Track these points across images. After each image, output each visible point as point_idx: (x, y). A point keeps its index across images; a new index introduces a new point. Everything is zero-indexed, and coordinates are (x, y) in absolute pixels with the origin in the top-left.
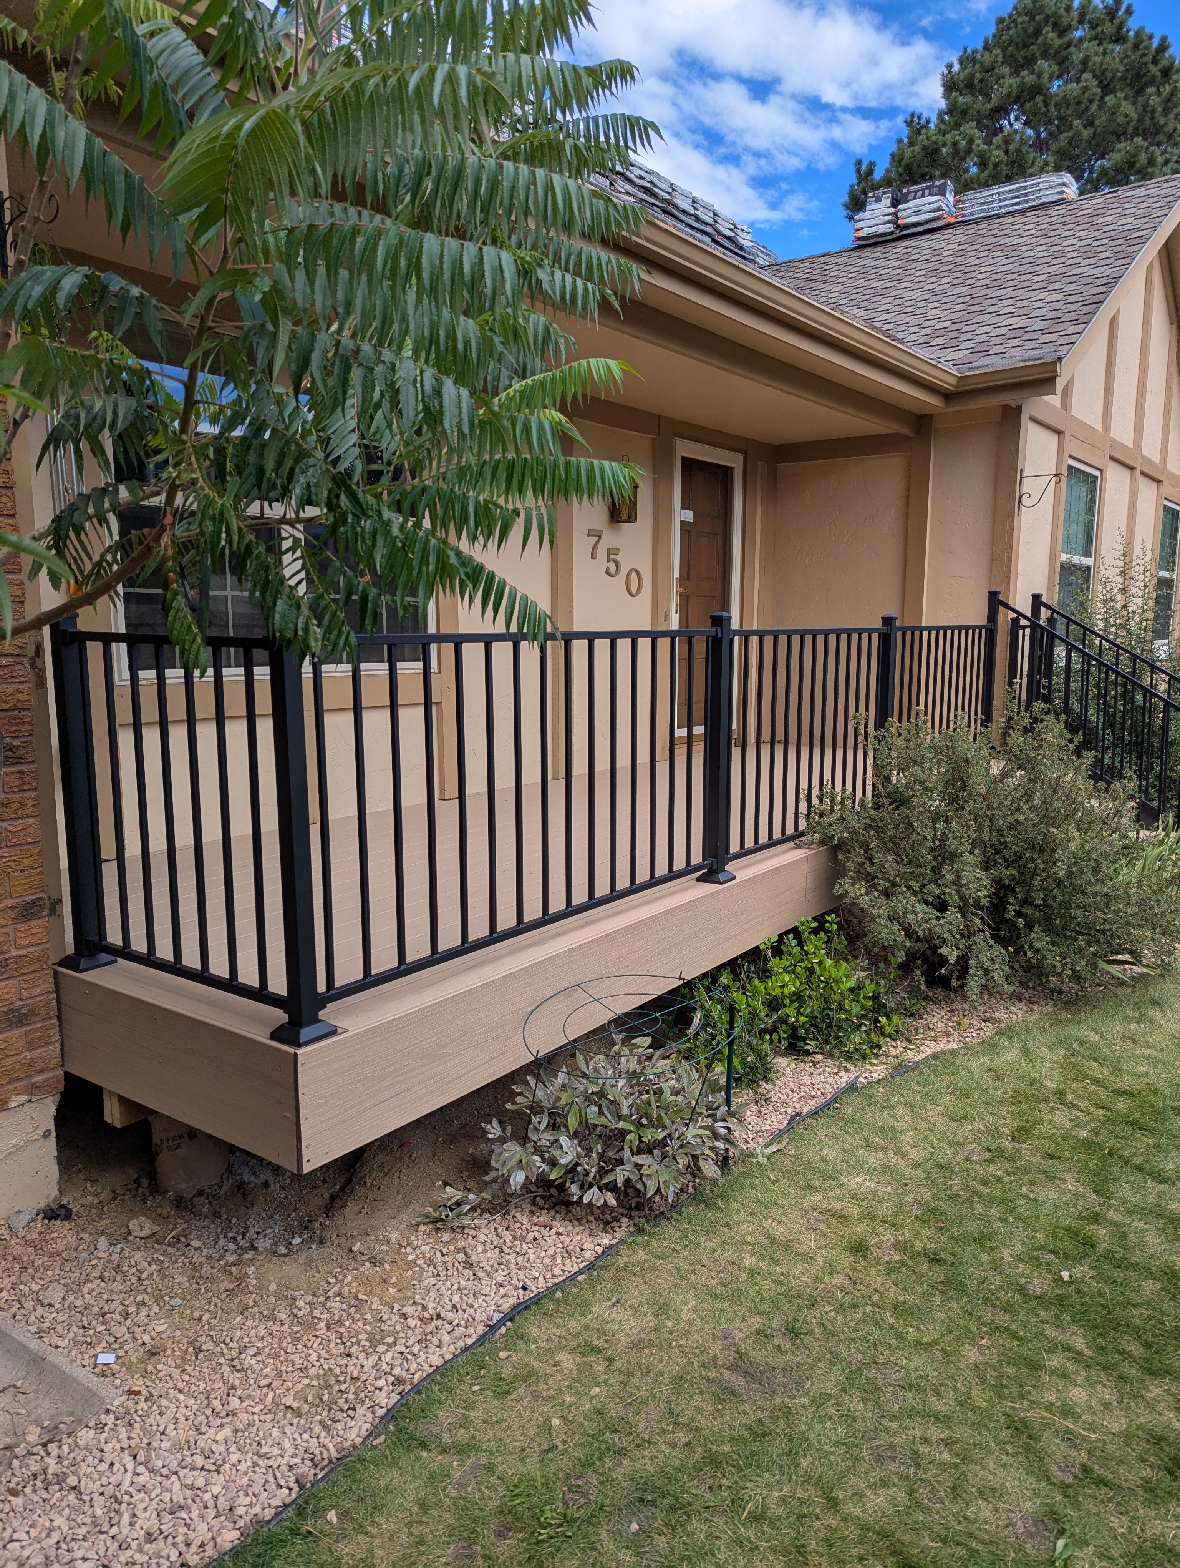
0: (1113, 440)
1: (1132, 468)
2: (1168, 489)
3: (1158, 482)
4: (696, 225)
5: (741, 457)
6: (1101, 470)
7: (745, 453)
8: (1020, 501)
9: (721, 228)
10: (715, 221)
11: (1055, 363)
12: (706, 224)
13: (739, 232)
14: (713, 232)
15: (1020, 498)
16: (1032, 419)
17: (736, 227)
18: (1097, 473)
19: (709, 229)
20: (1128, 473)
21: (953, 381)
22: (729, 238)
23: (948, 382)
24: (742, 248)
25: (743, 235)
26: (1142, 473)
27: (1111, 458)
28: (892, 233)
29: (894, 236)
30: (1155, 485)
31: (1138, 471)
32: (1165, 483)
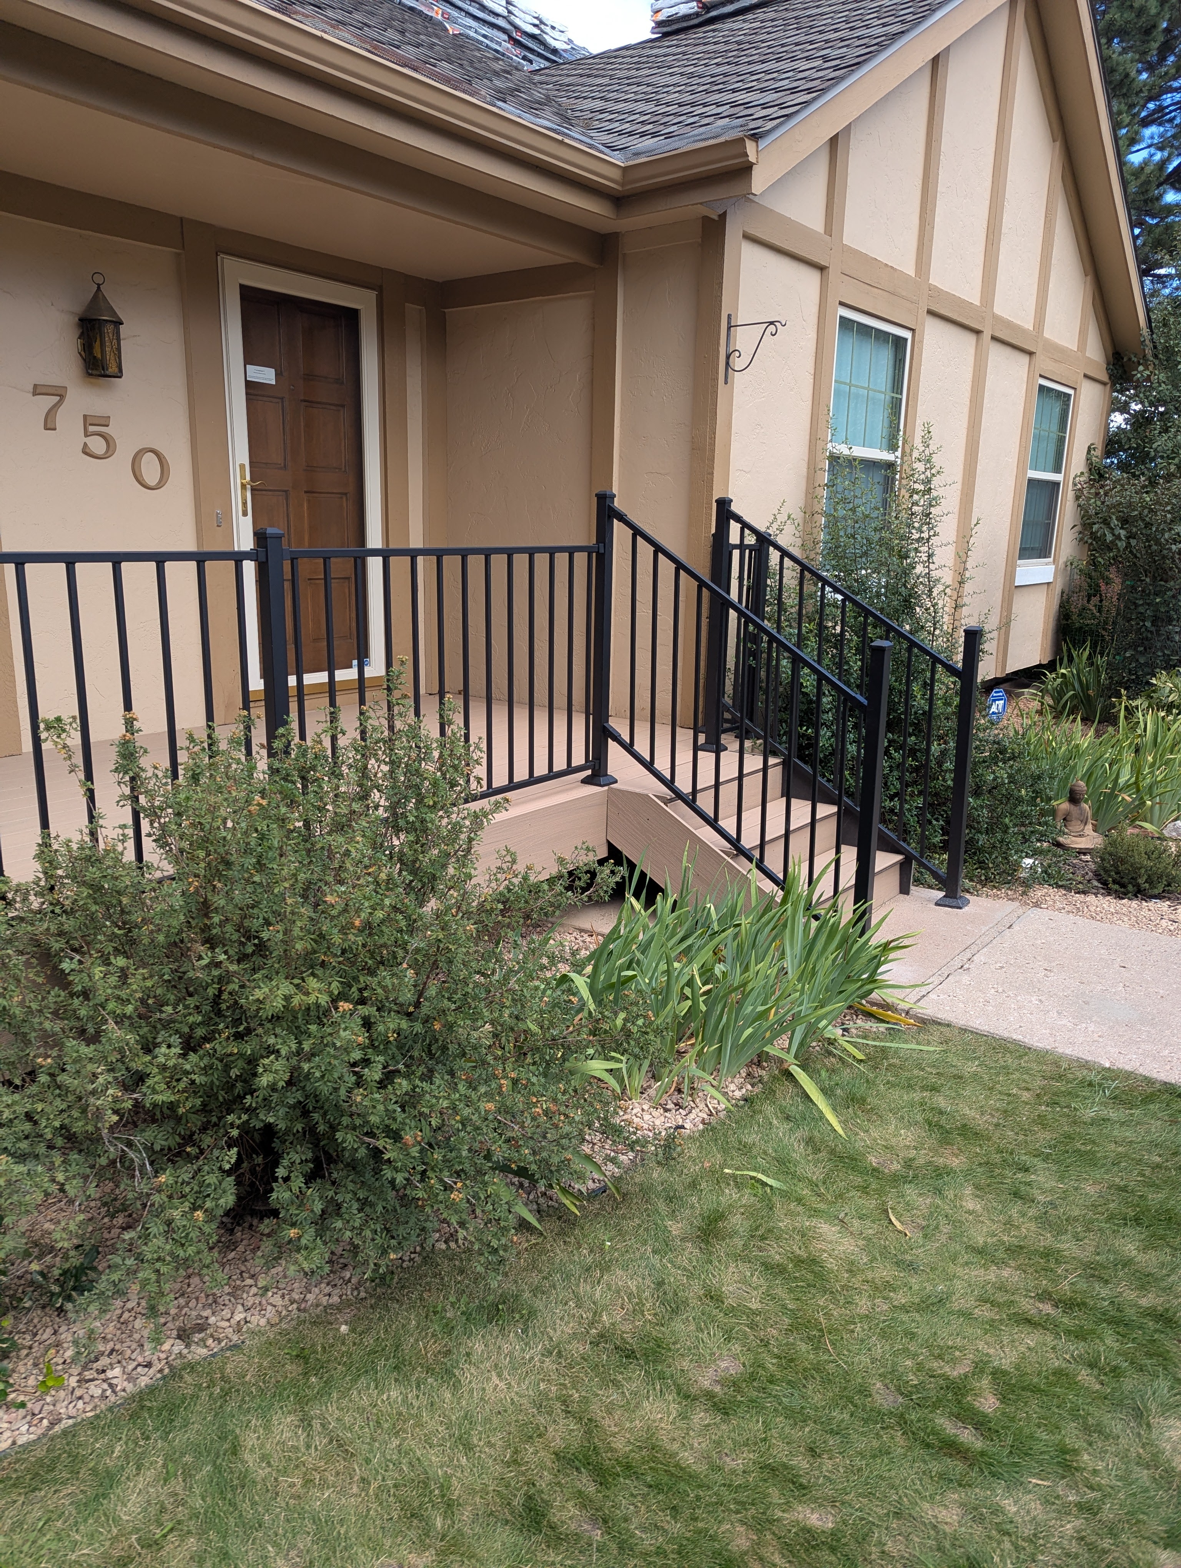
0: (931, 288)
1: (978, 332)
2: (1044, 363)
3: (1031, 354)
4: (481, 15)
5: (372, 295)
6: (913, 330)
7: (380, 290)
8: (727, 364)
9: (518, 22)
10: (509, 12)
11: (741, 141)
12: (497, 15)
13: (548, 30)
14: (508, 27)
15: (728, 357)
16: (747, 237)
17: (542, 22)
18: (907, 334)
19: (501, 22)
20: (971, 338)
21: (616, 174)
22: (533, 37)
23: (609, 178)
24: (555, 51)
25: (556, 34)
26: (994, 338)
27: (930, 313)
28: (697, 15)
29: (701, 19)
30: (1025, 359)
31: (987, 336)
32: (1039, 357)
